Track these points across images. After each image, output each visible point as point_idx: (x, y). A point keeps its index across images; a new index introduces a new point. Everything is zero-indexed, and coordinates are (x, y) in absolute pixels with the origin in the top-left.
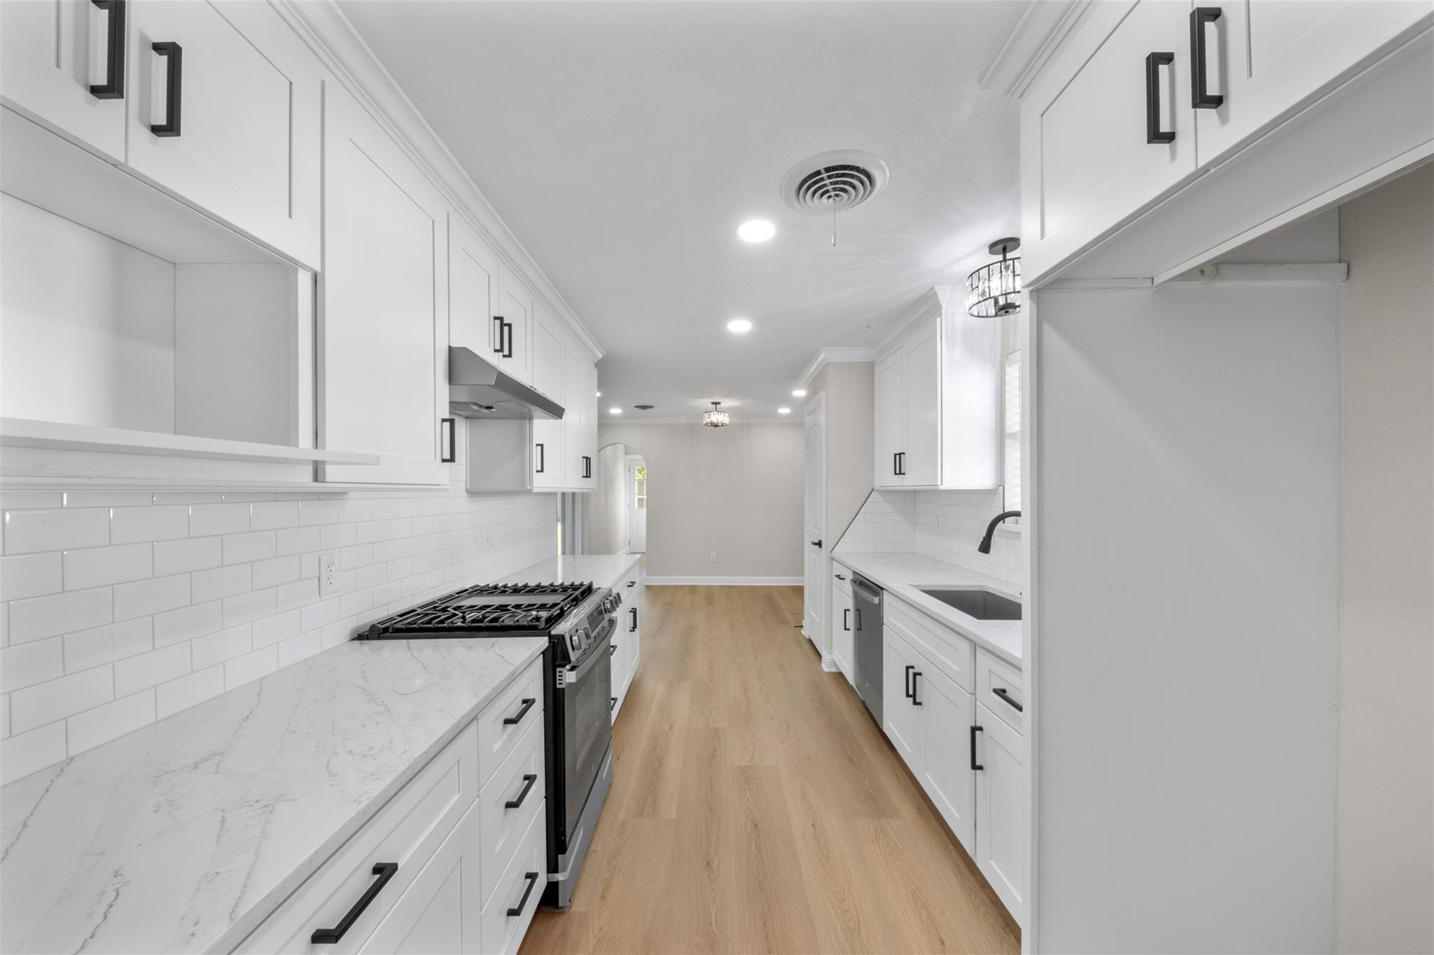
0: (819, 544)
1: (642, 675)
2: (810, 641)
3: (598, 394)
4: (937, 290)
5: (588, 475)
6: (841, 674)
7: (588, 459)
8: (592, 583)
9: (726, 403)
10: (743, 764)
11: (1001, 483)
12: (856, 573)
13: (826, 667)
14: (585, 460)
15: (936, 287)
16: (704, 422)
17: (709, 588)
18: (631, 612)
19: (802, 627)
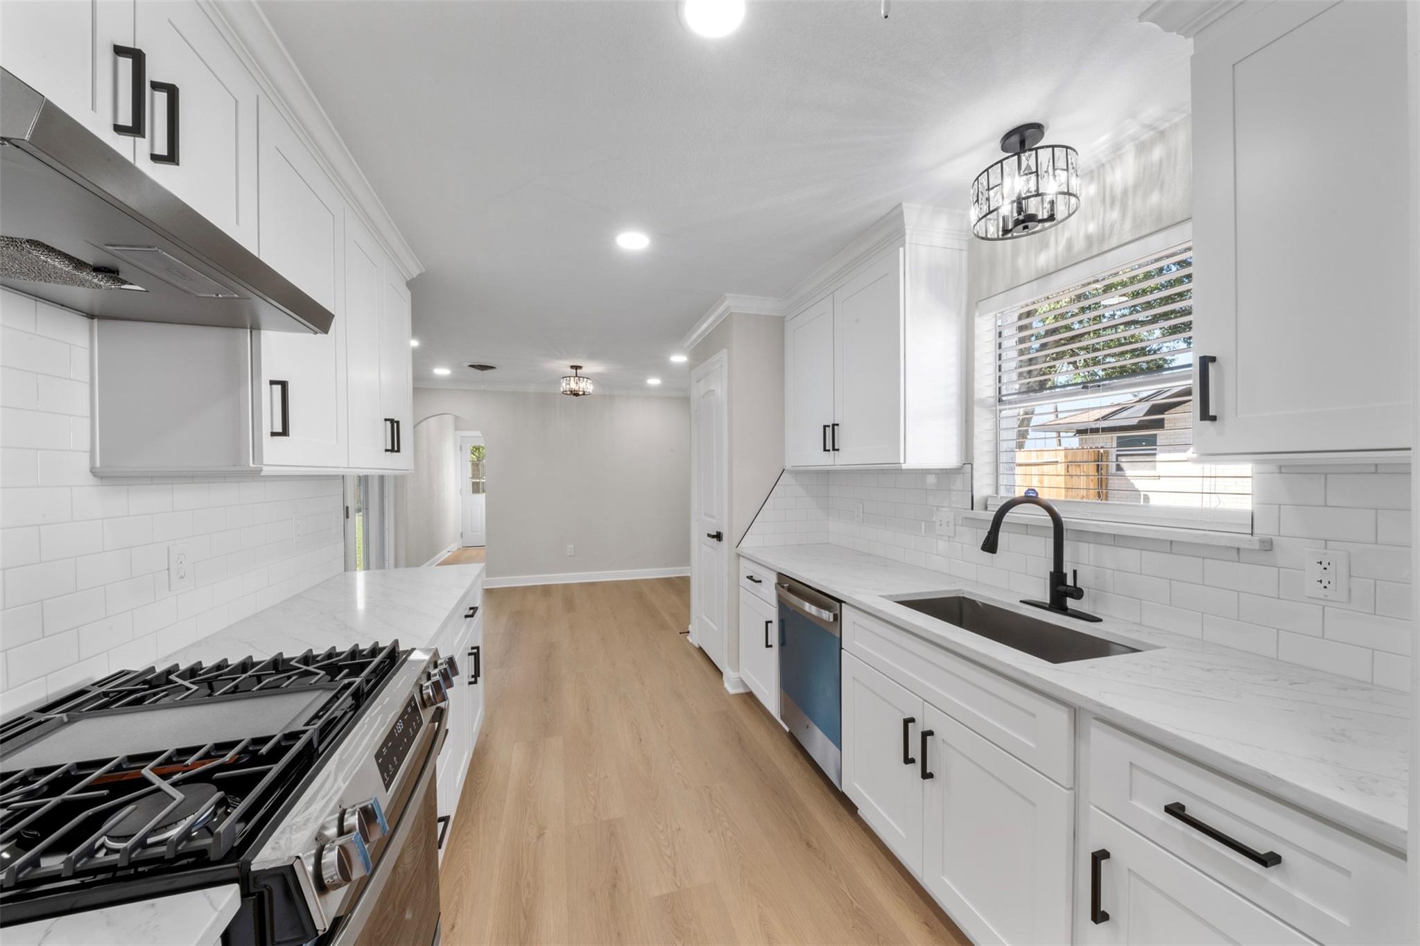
0: (718, 536)
1: (487, 735)
2: (701, 649)
3: (414, 343)
4: (905, 211)
5: (395, 448)
6: (750, 695)
7: (394, 424)
8: (396, 642)
9: (590, 368)
10: (665, 891)
11: (968, 460)
12: (782, 574)
13: (731, 687)
14: (389, 423)
15: (904, 204)
16: (562, 390)
17: (566, 586)
18: (470, 654)
19: (688, 632)
